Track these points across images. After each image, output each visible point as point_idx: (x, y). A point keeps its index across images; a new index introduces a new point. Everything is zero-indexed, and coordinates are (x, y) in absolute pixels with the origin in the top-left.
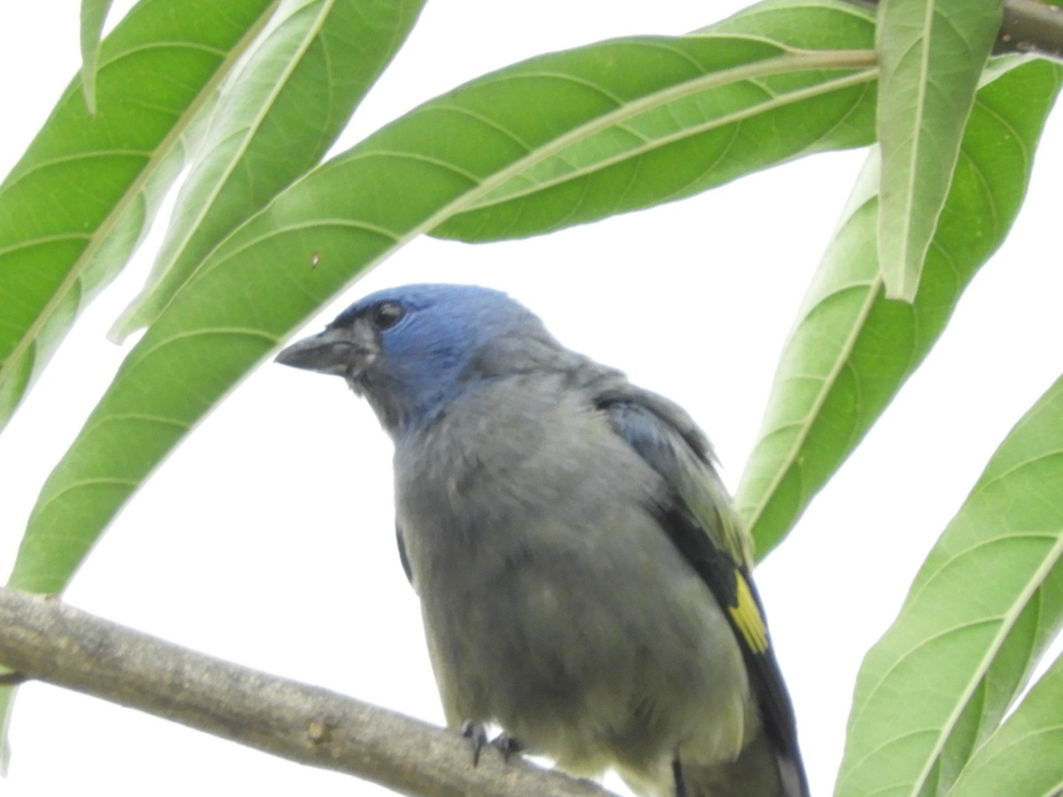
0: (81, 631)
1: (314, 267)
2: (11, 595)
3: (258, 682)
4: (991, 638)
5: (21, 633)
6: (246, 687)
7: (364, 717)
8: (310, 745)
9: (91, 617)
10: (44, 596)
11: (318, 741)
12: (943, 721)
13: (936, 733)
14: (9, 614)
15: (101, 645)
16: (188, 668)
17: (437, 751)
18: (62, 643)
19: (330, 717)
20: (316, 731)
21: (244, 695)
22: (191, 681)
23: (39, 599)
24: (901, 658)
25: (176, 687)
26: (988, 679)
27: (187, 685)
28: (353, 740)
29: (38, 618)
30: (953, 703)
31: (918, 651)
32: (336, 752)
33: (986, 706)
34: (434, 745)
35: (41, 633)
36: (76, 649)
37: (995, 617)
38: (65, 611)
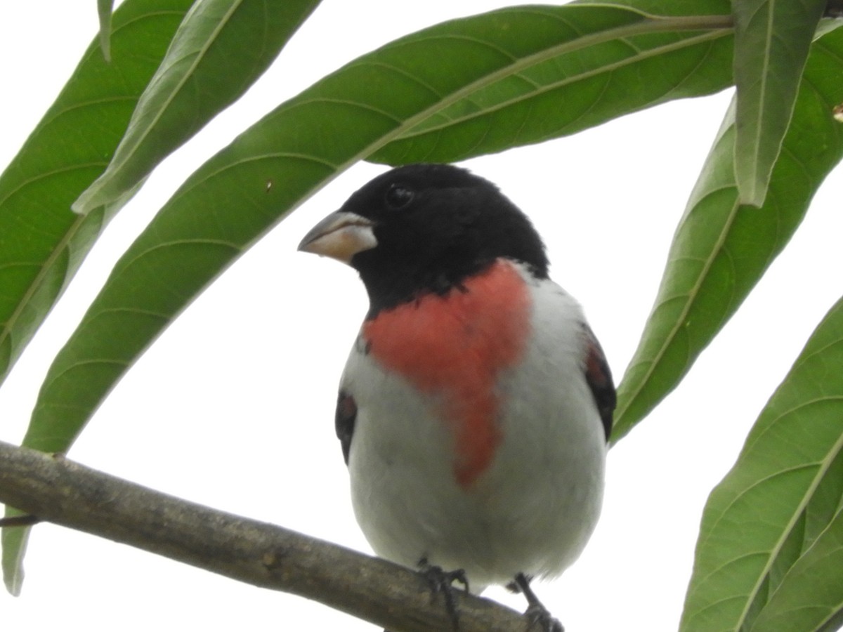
0: (81, 482)
1: (268, 190)
2: (26, 454)
3: (222, 521)
4: (811, 480)
5: (34, 483)
6: (213, 525)
7: (307, 548)
8: (264, 571)
9: (89, 470)
10: (52, 454)
11: (270, 568)
12: (772, 546)
13: (767, 556)
14: (24, 468)
15: (97, 492)
16: (166, 510)
17: (366, 575)
18: (66, 491)
19: (281, 548)
20: (269, 560)
21: (211, 531)
22: (169, 521)
23: (47, 457)
24: (739, 495)
25: (157, 526)
26: (808, 513)
27: (166, 524)
28: (298, 567)
29: (47, 472)
30: (782, 531)
31: (752, 490)
32: (285, 576)
33: (807, 534)
34: (363, 570)
35: (50, 483)
36: (77, 496)
37: (815, 463)
38: (69, 466)
